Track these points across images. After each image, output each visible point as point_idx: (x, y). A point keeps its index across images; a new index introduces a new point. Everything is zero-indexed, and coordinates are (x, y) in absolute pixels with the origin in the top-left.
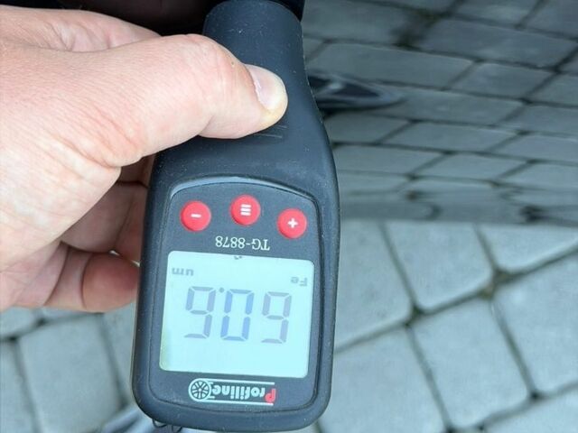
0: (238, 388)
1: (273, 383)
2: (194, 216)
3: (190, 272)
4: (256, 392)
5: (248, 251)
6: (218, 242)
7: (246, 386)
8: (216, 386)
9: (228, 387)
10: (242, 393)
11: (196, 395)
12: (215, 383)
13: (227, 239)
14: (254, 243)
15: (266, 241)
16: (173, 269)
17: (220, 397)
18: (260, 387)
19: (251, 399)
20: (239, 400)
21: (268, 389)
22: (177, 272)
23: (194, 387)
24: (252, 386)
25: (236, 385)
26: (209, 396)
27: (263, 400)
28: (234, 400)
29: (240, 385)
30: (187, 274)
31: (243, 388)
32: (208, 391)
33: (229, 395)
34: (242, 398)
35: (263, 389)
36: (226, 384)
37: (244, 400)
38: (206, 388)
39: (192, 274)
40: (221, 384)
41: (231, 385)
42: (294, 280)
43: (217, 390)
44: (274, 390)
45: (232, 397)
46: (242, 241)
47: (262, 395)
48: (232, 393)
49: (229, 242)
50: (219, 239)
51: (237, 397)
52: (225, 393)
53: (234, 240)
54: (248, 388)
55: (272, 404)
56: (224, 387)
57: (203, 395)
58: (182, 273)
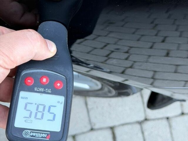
0: (38, 134)
1: (49, 133)
2: (29, 81)
3: (26, 98)
4: (44, 135)
5: (44, 92)
6: (36, 89)
7: (41, 133)
8: (31, 133)
9: (35, 133)
10: (39, 136)
11: (25, 135)
12: (31, 132)
13: (38, 88)
14: (46, 90)
15: (50, 90)
16: (21, 97)
17: (32, 136)
18: (45, 134)
19: (42, 137)
20: (38, 137)
21: (48, 135)
22: (22, 98)
23: (24, 133)
24: (43, 133)
25: (37, 133)
26: (29, 136)
27: (46, 138)
28: (37, 137)
29: (39, 133)
30: (26, 99)
31: (40, 134)
32: (29, 134)
33: (35, 136)
34: (39, 137)
35: (46, 135)
36: (35, 132)
37: (40, 138)
38: (28, 133)
39: (27, 99)
40: (33, 132)
41: (36, 133)
42: (59, 102)
43: (32, 134)
44: (49, 135)
45: (36, 136)
46: (43, 89)
47: (46, 136)
48: (36, 135)
49: (39, 89)
50: (36, 88)
51: (38, 136)
52: (34, 135)
53: (40, 89)
54: (41, 134)
55: (48, 139)
56: (34, 133)
57: (27, 135)
58: (24, 98)
